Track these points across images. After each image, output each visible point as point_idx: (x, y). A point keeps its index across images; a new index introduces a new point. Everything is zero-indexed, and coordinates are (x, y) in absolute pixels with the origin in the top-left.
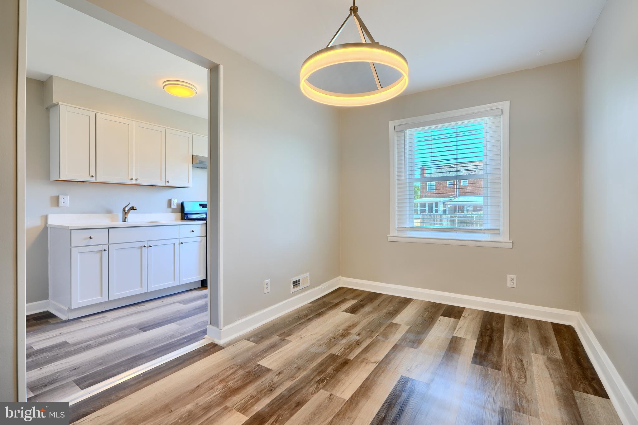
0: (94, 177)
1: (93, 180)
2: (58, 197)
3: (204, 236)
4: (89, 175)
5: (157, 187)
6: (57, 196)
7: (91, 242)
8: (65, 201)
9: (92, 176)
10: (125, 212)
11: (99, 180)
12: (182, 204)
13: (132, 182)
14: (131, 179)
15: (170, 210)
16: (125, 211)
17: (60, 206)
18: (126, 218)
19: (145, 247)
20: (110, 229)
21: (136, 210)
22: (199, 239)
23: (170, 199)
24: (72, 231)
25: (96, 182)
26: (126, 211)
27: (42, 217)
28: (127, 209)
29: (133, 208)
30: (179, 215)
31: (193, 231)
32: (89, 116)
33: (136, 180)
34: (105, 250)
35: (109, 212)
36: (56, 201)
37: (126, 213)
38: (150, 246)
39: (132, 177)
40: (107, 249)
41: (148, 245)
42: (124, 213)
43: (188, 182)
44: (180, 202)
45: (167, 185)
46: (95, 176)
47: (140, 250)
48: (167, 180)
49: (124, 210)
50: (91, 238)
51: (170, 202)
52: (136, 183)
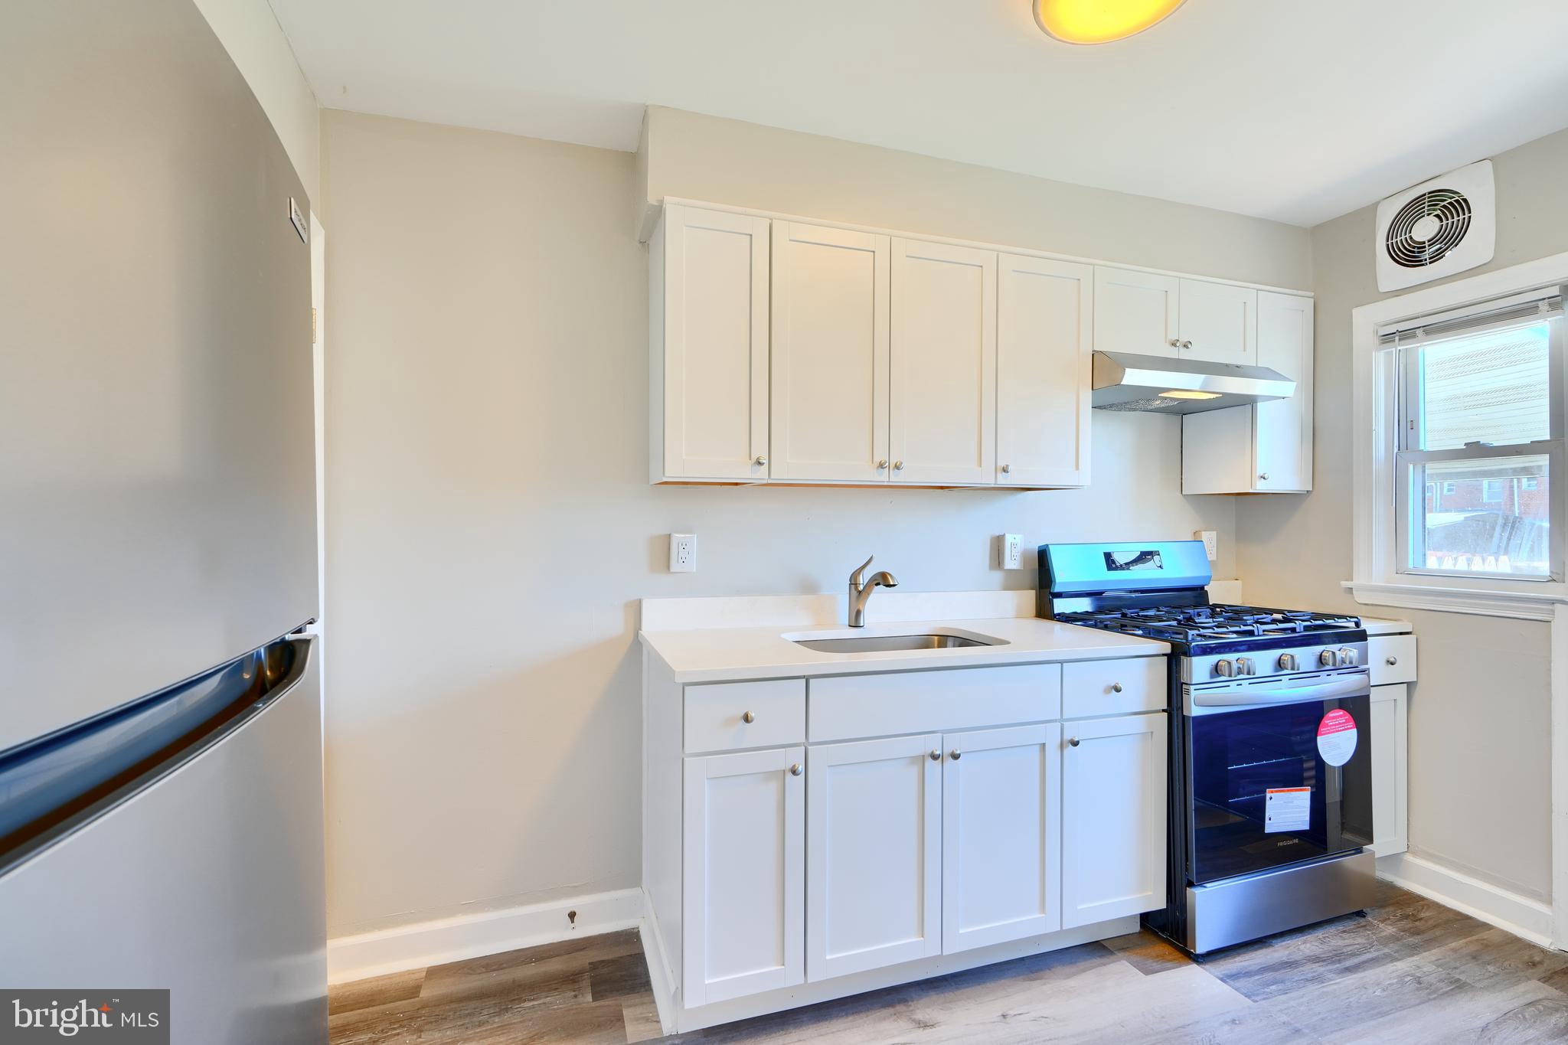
0: (763, 464)
1: (761, 475)
2: (669, 537)
3: (1157, 711)
4: (750, 459)
5: (954, 492)
6: (666, 535)
7: (751, 735)
8: (689, 550)
9: (759, 463)
10: (858, 592)
11: (780, 474)
12: (1043, 556)
13: (883, 477)
14: (881, 466)
15: (997, 576)
16: (856, 588)
17: (672, 570)
18: (858, 613)
19: (935, 757)
20: (812, 681)
21: (894, 585)
22: (1139, 724)
23: (998, 537)
24: (687, 689)
25: (769, 482)
26: (861, 588)
27: (627, 605)
28: (863, 579)
29: (883, 580)
30: (1030, 597)
31: (1118, 690)
32: (751, 235)
33: (897, 467)
34: (794, 772)
35: (809, 587)
36: (663, 553)
37: (860, 592)
38: (955, 757)
39: (881, 456)
40: (801, 768)
41: (948, 750)
42: (854, 593)
43: (1077, 468)
44: (1035, 546)
45: (1004, 480)
46: (766, 462)
47: (914, 771)
48: (1001, 464)
49: (853, 582)
50: (747, 719)
51: (998, 546)
52: (897, 478)
